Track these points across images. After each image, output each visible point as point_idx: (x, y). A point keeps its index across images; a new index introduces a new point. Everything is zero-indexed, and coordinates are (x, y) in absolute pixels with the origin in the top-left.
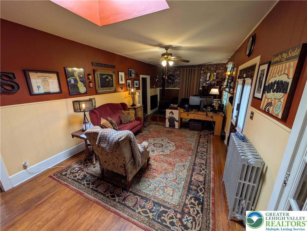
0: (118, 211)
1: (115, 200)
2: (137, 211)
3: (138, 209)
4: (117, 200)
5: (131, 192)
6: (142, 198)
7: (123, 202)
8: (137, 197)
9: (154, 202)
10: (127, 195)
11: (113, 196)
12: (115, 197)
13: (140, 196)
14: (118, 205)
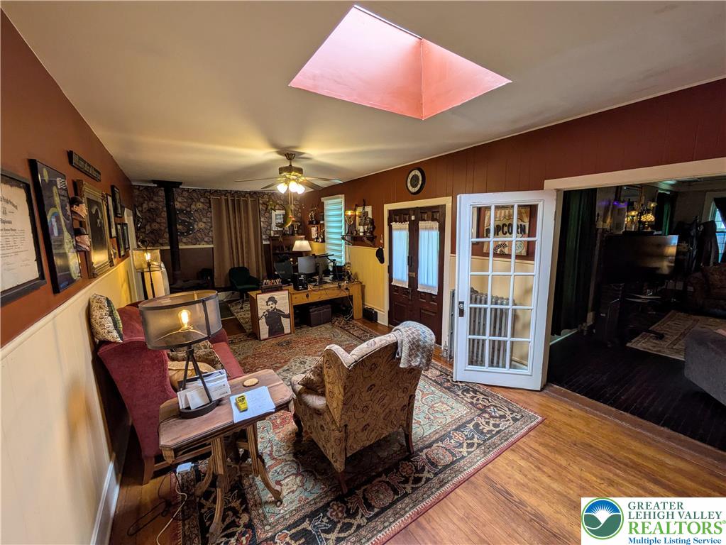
0: (455, 480)
1: (428, 480)
2: (465, 454)
3: (461, 452)
4: (431, 476)
5: (421, 450)
6: (441, 439)
7: (440, 468)
8: (435, 445)
9: (456, 430)
10: (424, 457)
11: (418, 480)
12: (421, 478)
13: (436, 441)
14: (442, 476)
